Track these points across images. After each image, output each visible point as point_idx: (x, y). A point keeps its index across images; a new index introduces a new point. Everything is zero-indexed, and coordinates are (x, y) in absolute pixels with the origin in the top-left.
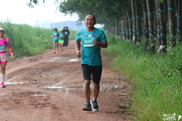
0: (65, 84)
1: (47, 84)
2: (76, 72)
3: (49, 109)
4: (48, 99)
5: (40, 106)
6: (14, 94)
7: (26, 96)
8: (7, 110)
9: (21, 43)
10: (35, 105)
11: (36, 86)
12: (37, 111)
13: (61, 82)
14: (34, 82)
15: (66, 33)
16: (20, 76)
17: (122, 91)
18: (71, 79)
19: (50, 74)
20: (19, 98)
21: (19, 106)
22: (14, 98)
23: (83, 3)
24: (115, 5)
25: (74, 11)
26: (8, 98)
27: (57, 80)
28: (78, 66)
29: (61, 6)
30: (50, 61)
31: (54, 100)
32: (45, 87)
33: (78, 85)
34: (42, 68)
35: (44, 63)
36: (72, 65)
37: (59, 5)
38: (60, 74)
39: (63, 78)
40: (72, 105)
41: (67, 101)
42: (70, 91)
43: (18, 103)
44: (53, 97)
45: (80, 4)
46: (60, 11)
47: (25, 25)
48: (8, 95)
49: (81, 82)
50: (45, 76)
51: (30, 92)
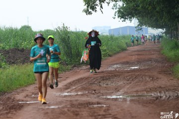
0: (126, 93)
1: (107, 94)
2: (137, 80)
4: (108, 110)
5: (100, 117)
6: (72, 105)
7: (85, 107)
9: (78, 52)
10: (95, 116)
11: (95, 96)
13: (121, 91)
14: (93, 92)
16: (78, 86)
19: (109, 83)
20: (78, 110)
21: (78, 117)
22: (73, 109)
23: (142, 7)
24: (177, 8)
25: (133, 17)
26: (66, 110)
27: (117, 90)
28: (139, 73)
29: (119, 11)
30: (110, 69)
31: (114, 110)
32: (105, 97)
33: (140, 94)
34: (101, 77)
35: (103, 72)
36: (133, 73)
37: (117, 9)
38: (121, 83)
39: (124, 87)
40: (133, 115)
41: (128, 111)
42: (131, 101)
43: (77, 115)
44: (114, 107)
45: (140, 8)
46: (119, 17)
47: (82, 32)
48: (66, 107)
49: (143, 91)
50: (105, 85)
51: (89, 103)
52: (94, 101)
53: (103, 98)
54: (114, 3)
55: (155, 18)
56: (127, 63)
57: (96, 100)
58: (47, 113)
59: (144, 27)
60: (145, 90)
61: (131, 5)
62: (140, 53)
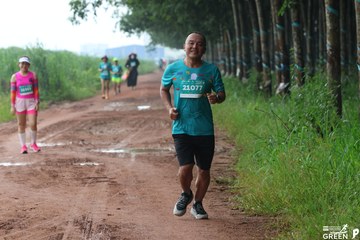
0: (129, 145)
1: (101, 147)
2: (147, 126)
3: (103, 186)
4: (102, 170)
5: (90, 181)
6: (48, 162)
7: (67, 166)
8: (38, 187)
9: (59, 81)
10: (82, 180)
11: (83, 149)
12: (86, 189)
13: (123, 143)
14: (81, 143)
15: (133, 64)
16: (58, 133)
17: (221, 155)
18: (140, 138)
19: (105, 129)
20: (57, 169)
21: (57, 181)
22: (49, 168)
23: (157, 16)
24: (208, 20)
25: (143, 30)
26: (38, 168)
27: (116, 140)
28: (149, 116)
29: (122, 22)
30: (106, 108)
31: (112, 171)
32: (98, 151)
33: (150, 147)
34: (93, 121)
35: (95, 113)
36: (141, 116)
37: (120, 19)
38: (122, 130)
39: (126, 136)
40: (140, 179)
41: (133, 172)
42: (138, 157)
43: (55, 177)
44: (111, 167)
45: (153, 18)
46: (121, 29)
47: (66, 52)
48: (38, 164)
49: (155, 143)
50: (98, 133)
51: (74, 159)
52: (81, 157)
53: (95, 153)
54: (115, 8)
55: (175, 33)
56: (132, 100)
57: (84, 155)
58: (10, 173)
59: (158, 46)
60: (159, 142)
61: (141, 12)
62: (152, 86)
